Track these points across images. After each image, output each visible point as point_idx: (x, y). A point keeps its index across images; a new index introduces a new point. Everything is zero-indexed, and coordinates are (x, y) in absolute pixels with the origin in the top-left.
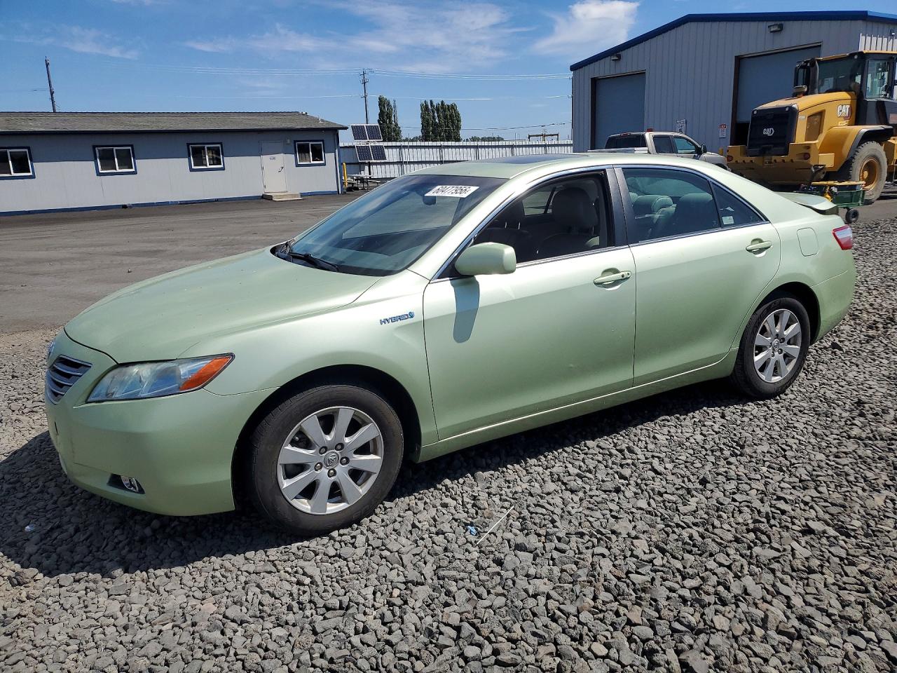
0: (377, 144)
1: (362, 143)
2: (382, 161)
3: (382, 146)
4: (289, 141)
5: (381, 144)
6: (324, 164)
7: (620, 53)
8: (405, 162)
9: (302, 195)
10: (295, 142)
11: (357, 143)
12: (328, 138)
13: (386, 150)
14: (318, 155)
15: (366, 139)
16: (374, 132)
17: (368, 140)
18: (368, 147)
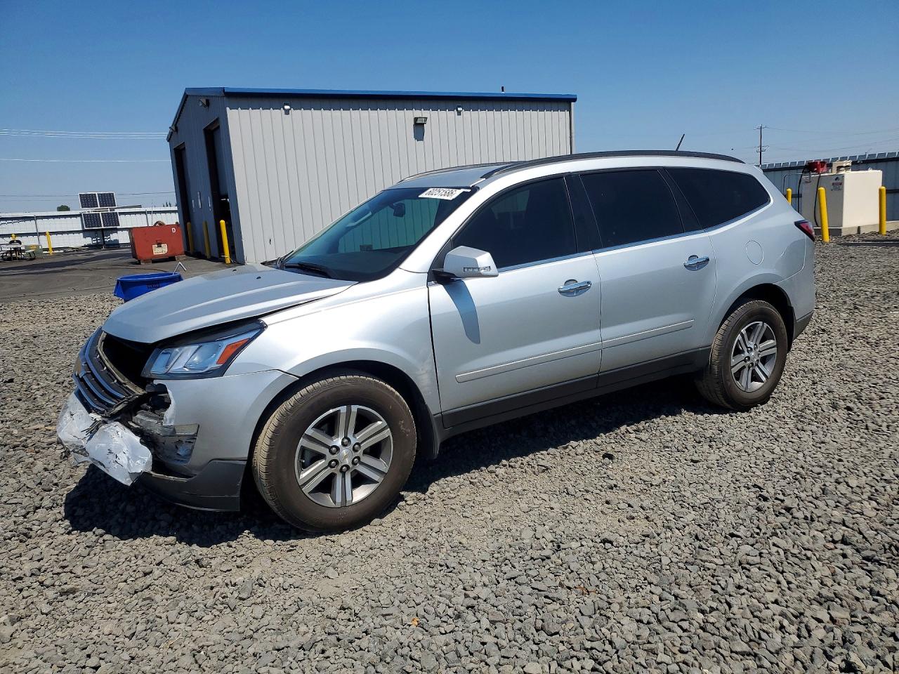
0: (110, 211)
1: (91, 210)
3: (116, 213)
5: (116, 211)
7: (178, 125)
15: (97, 206)
16: (108, 199)
17: (99, 207)
18: (99, 214)
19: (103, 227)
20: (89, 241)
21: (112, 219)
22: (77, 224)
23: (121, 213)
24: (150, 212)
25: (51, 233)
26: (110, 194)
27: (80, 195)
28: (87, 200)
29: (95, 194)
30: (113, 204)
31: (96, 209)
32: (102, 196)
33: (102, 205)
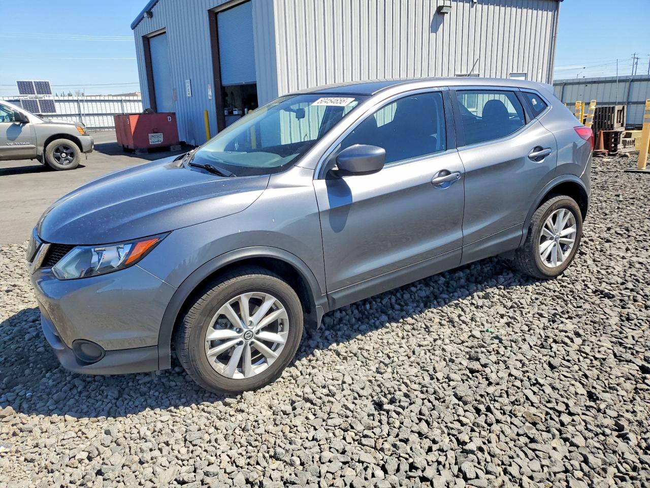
0: (47, 98)
1: (29, 97)
2: (53, 114)
3: (52, 101)
5: (52, 98)
7: (153, 10)
8: (83, 114)
11: (23, 98)
13: (57, 105)
15: (34, 94)
16: (44, 87)
17: (36, 94)
18: (36, 101)
19: (41, 113)
21: (49, 106)
23: (56, 101)
24: (82, 101)
26: (45, 82)
27: (18, 82)
28: (25, 87)
29: (31, 82)
30: (49, 92)
31: (33, 96)
32: (38, 84)
33: (39, 93)
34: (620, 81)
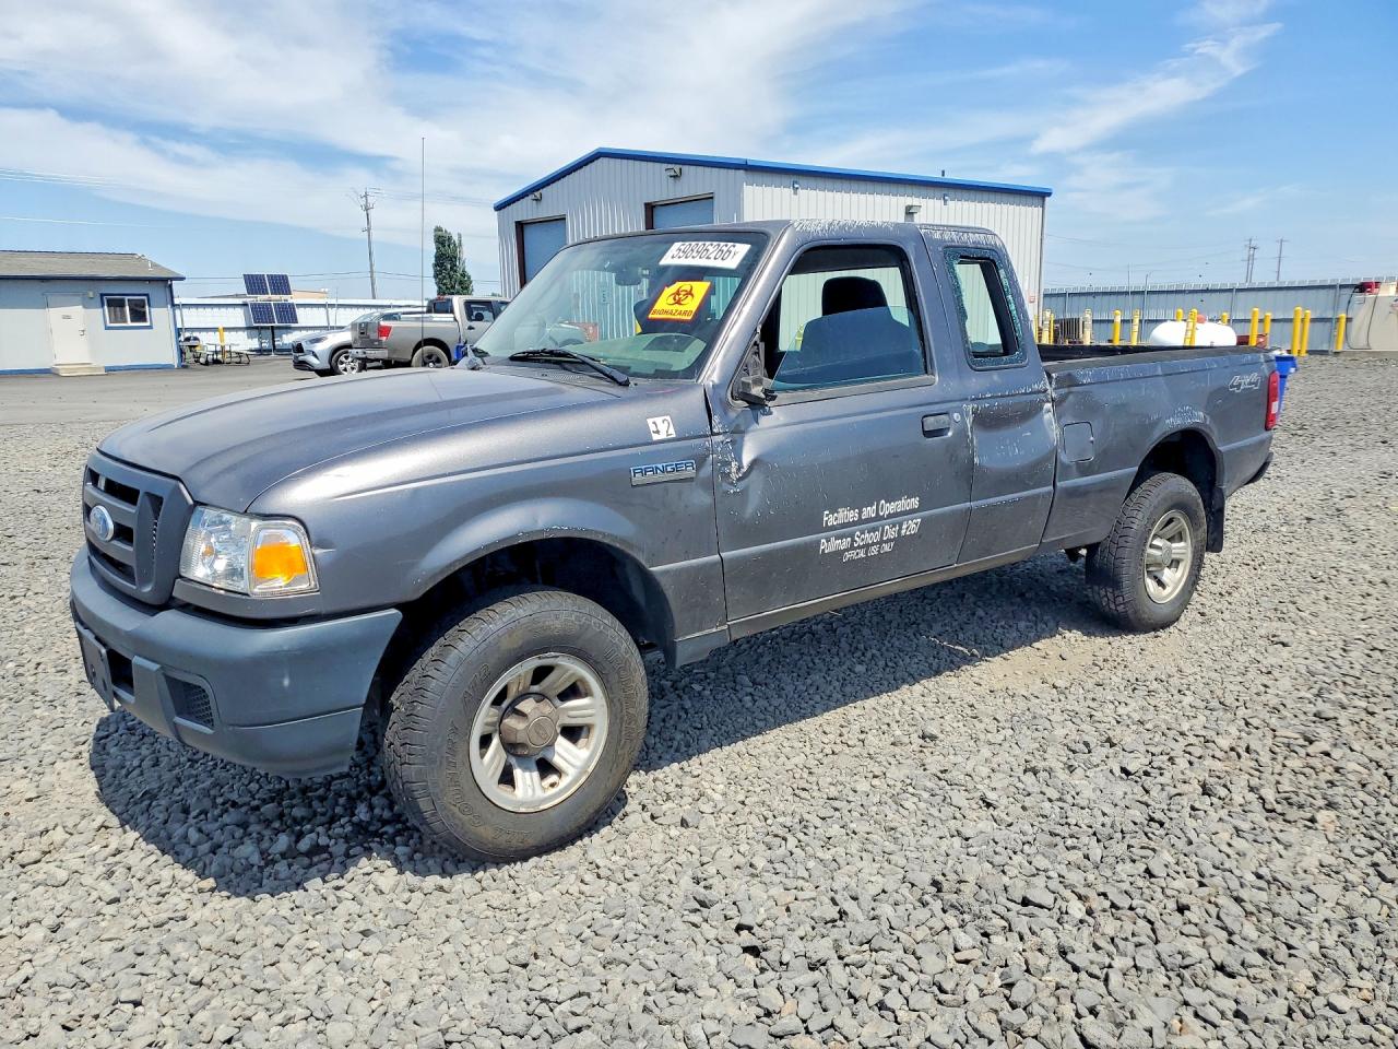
0: (285, 301)
1: (261, 298)
2: (293, 325)
3: (293, 304)
4: (91, 294)
5: (290, 301)
6: (150, 327)
7: (542, 190)
9: (110, 370)
10: (102, 295)
11: (251, 299)
12: (156, 292)
13: (300, 312)
14: (139, 315)
15: (266, 292)
16: (281, 284)
17: (270, 295)
18: (270, 305)
19: (276, 324)
20: (255, 344)
21: (288, 313)
22: (238, 318)
24: (332, 306)
25: (225, 329)
26: (283, 276)
27: (245, 276)
28: (254, 283)
29: (260, 278)
30: (288, 292)
31: (266, 297)
32: (271, 277)
33: (275, 292)
34: (1134, 293)
